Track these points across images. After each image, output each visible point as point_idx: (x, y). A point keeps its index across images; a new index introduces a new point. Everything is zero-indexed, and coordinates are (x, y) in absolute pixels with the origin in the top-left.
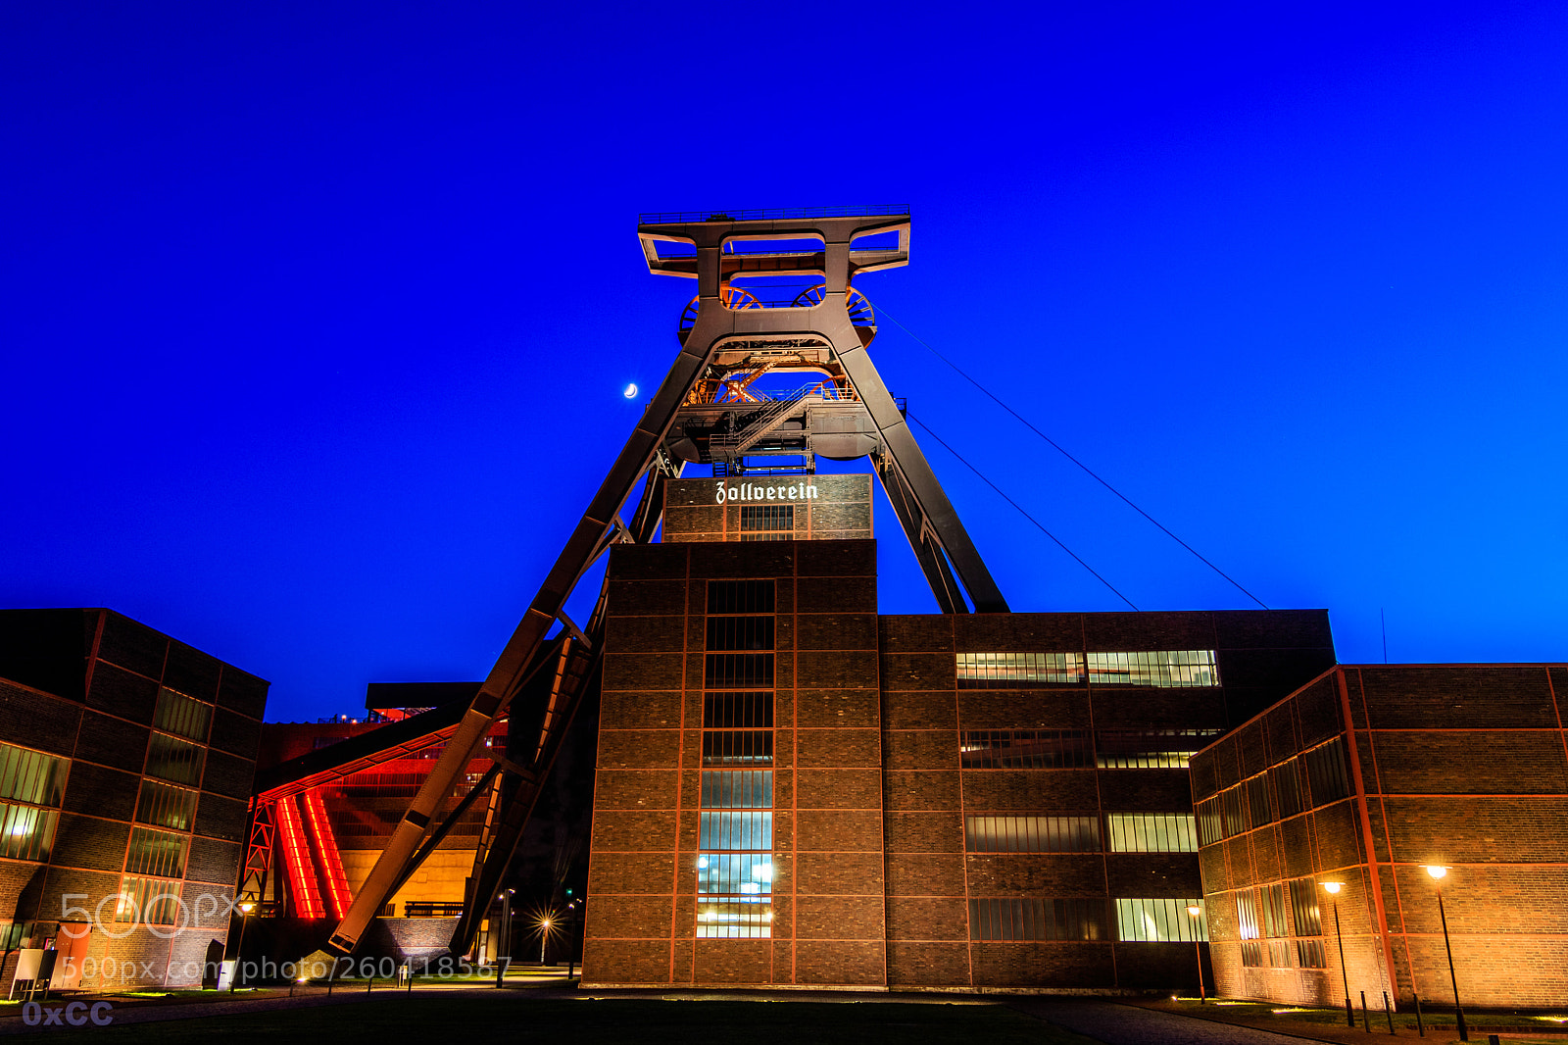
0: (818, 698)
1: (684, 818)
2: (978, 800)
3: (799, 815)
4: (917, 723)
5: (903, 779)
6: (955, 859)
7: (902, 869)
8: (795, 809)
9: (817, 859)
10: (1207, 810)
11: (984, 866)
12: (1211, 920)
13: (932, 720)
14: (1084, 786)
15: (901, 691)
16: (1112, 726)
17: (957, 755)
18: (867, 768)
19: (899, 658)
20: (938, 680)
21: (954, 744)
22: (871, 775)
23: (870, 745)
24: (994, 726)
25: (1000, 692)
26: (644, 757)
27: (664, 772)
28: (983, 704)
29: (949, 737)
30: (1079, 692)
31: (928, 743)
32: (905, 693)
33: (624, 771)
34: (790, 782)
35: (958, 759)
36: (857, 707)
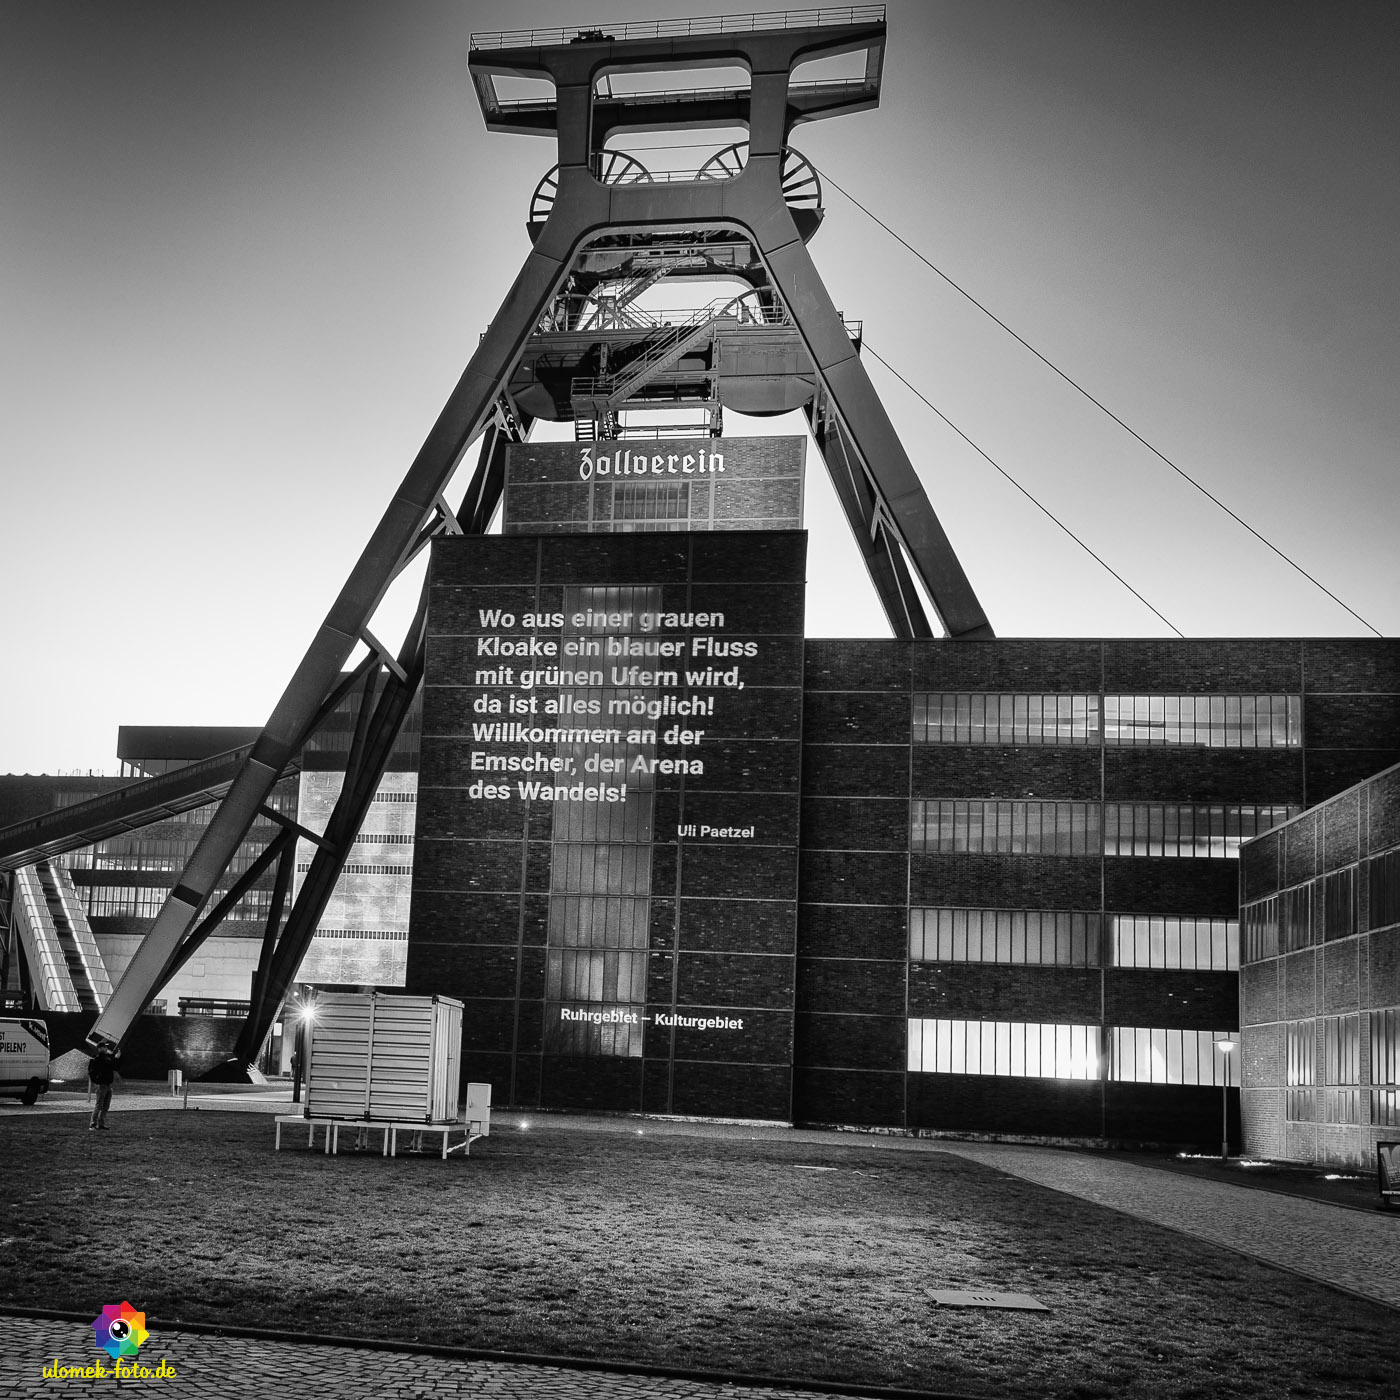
0: (716, 751)
1: (529, 903)
2: (930, 893)
3: (684, 903)
4: (854, 790)
5: (829, 862)
6: (894, 969)
7: (820, 979)
8: (678, 897)
9: (706, 960)
10: (1259, 916)
11: (933, 978)
12: (1246, 1059)
13: (873, 786)
14: (1082, 879)
15: (833, 744)
16: (1131, 799)
17: (906, 832)
18: (779, 846)
19: (832, 697)
20: (885, 730)
21: (903, 817)
22: (786, 855)
23: (785, 816)
24: (960, 794)
25: (973, 749)
26: (478, 824)
27: (505, 845)
28: (948, 763)
29: (896, 808)
30: (1088, 750)
31: (866, 814)
32: (838, 747)
33: (451, 842)
34: (673, 862)
35: (906, 838)
36: (768, 764)
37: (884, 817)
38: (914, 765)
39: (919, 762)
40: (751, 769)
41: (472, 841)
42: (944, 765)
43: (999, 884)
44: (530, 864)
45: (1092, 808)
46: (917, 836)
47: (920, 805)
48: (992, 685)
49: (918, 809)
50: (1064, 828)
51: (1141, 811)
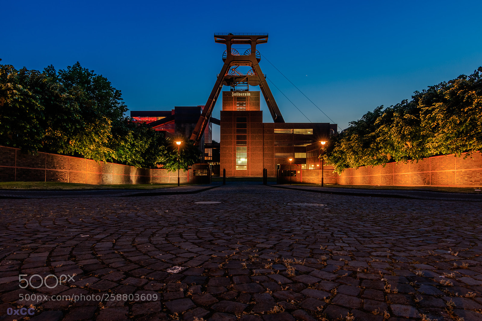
0: (254, 136)
1: (234, 153)
2: (276, 150)
4: (268, 140)
6: (273, 159)
7: (265, 160)
8: (250, 152)
9: (253, 159)
11: (276, 160)
13: (270, 139)
15: (266, 135)
16: (297, 140)
18: (261, 146)
19: (266, 130)
20: (271, 133)
23: (261, 143)
24: (279, 140)
25: (280, 135)
27: (230, 147)
28: (278, 137)
30: (292, 135)
33: (224, 147)
34: (249, 148)
37: (271, 143)
38: (274, 137)
40: (258, 138)
41: (227, 146)
43: (283, 150)
45: (293, 141)
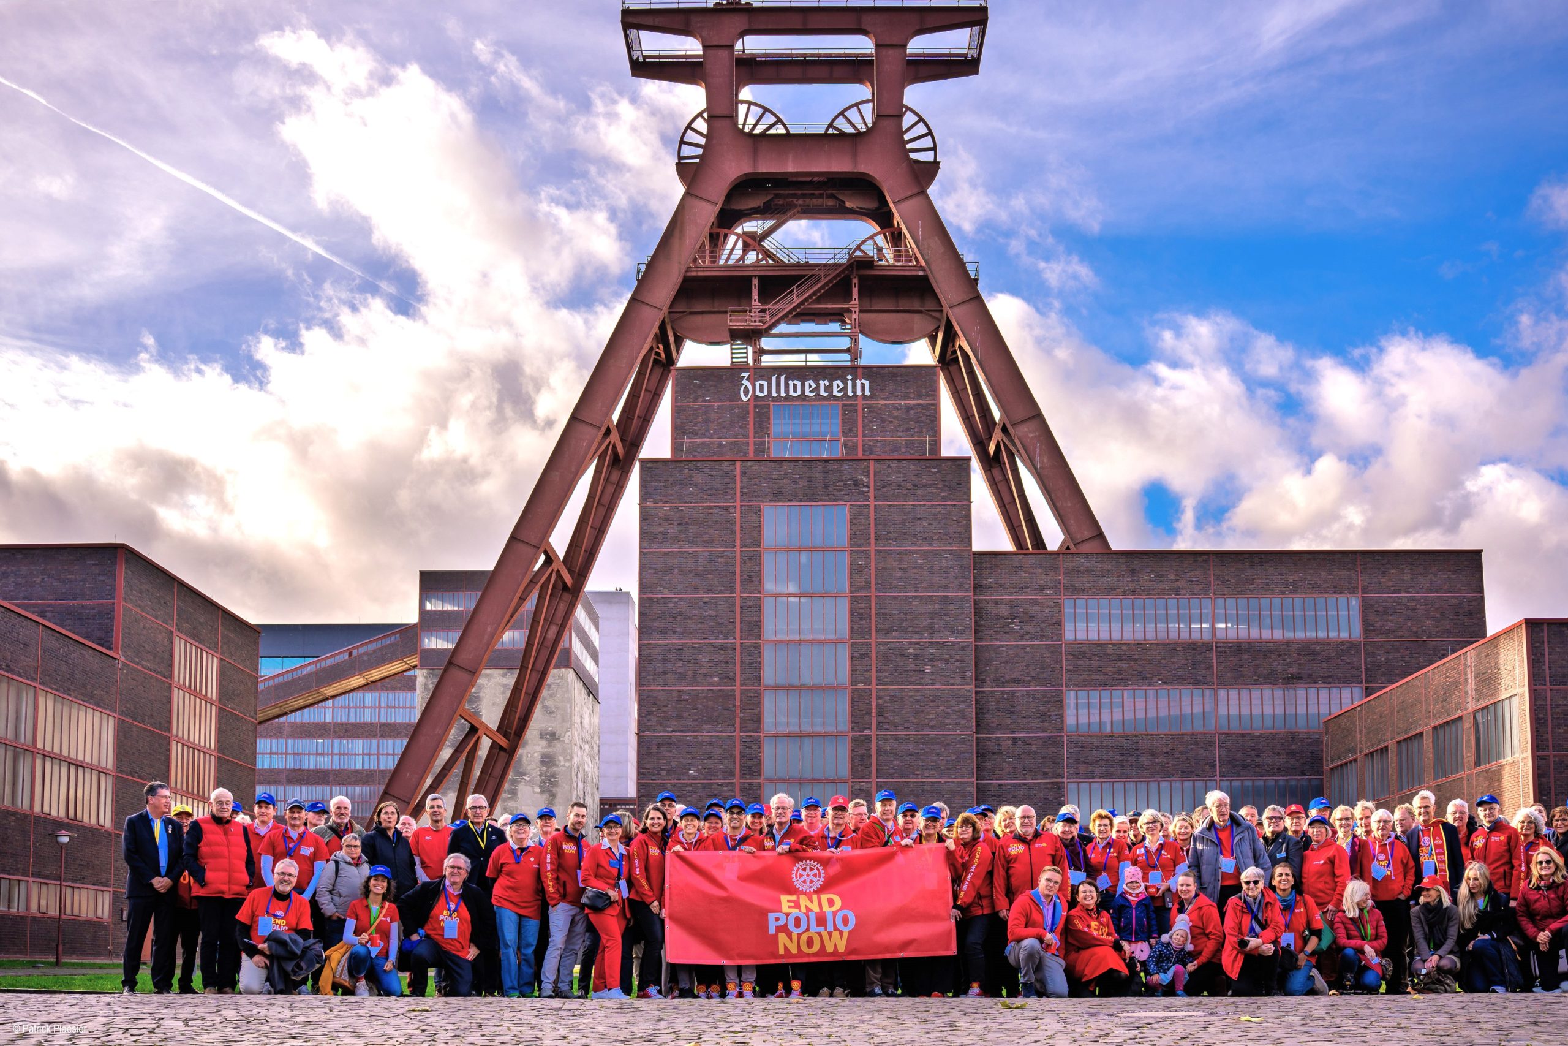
0: (901, 651)
2: (1083, 769)
4: (1017, 681)
5: (999, 745)
13: (1033, 678)
14: (1202, 752)
15: (998, 643)
16: (1237, 684)
17: (1062, 718)
18: (958, 733)
19: (996, 603)
20: (1042, 630)
21: (1059, 704)
22: (963, 741)
23: (962, 706)
24: (1104, 684)
25: (1114, 645)
26: (694, 720)
27: (719, 738)
28: (1093, 658)
29: (1053, 697)
30: (1203, 644)
31: (1028, 704)
32: (1003, 646)
33: (670, 737)
34: (869, 749)
35: (1062, 723)
36: (947, 662)
37: (1043, 705)
38: (1066, 660)
39: (1070, 657)
40: (933, 666)
41: (689, 736)
42: (1090, 659)
43: (1137, 759)
44: (743, 755)
45: (1207, 692)
46: (1070, 720)
47: (1072, 694)
48: (1124, 591)
49: (1070, 697)
50: (1187, 710)
51: (1245, 693)
